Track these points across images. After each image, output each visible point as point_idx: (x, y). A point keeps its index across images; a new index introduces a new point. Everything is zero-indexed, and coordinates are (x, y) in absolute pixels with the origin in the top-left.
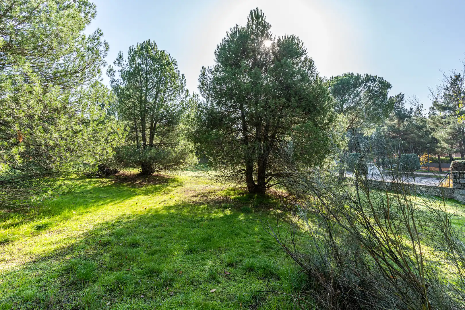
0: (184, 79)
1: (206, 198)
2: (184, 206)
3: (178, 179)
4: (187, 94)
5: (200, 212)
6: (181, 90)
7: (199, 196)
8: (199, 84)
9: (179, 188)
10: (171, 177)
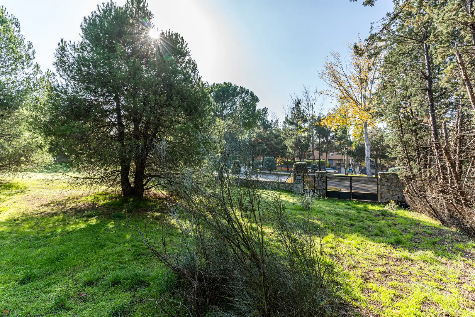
0: (32, 50)
1: (63, 206)
2: (23, 221)
3: (18, 184)
4: (38, 70)
5: (50, 225)
6: (25, 63)
7: (52, 205)
8: (55, 60)
9: (17, 197)
10: (4, 182)
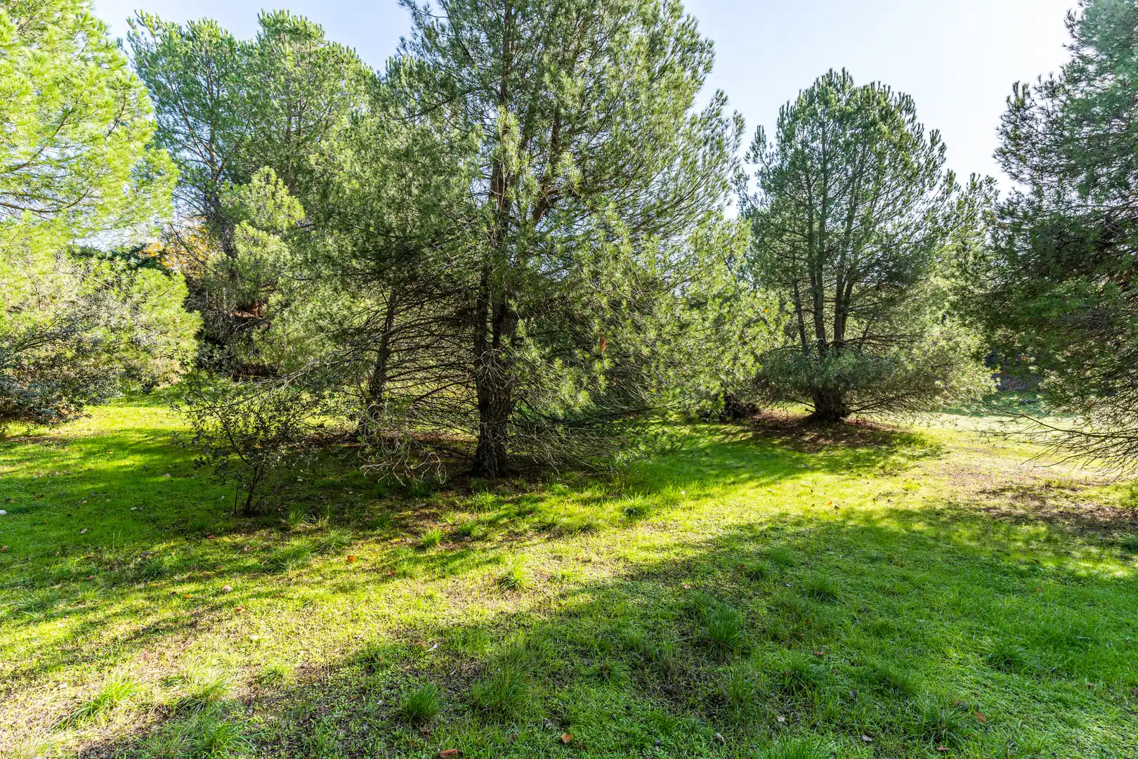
0: (940, 145)
1: (1037, 503)
2: (955, 519)
3: (924, 437)
4: (951, 184)
5: (1019, 544)
6: (927, 180)
7: (1009, 494)
9: (928, 464)
10: (899, 431)
